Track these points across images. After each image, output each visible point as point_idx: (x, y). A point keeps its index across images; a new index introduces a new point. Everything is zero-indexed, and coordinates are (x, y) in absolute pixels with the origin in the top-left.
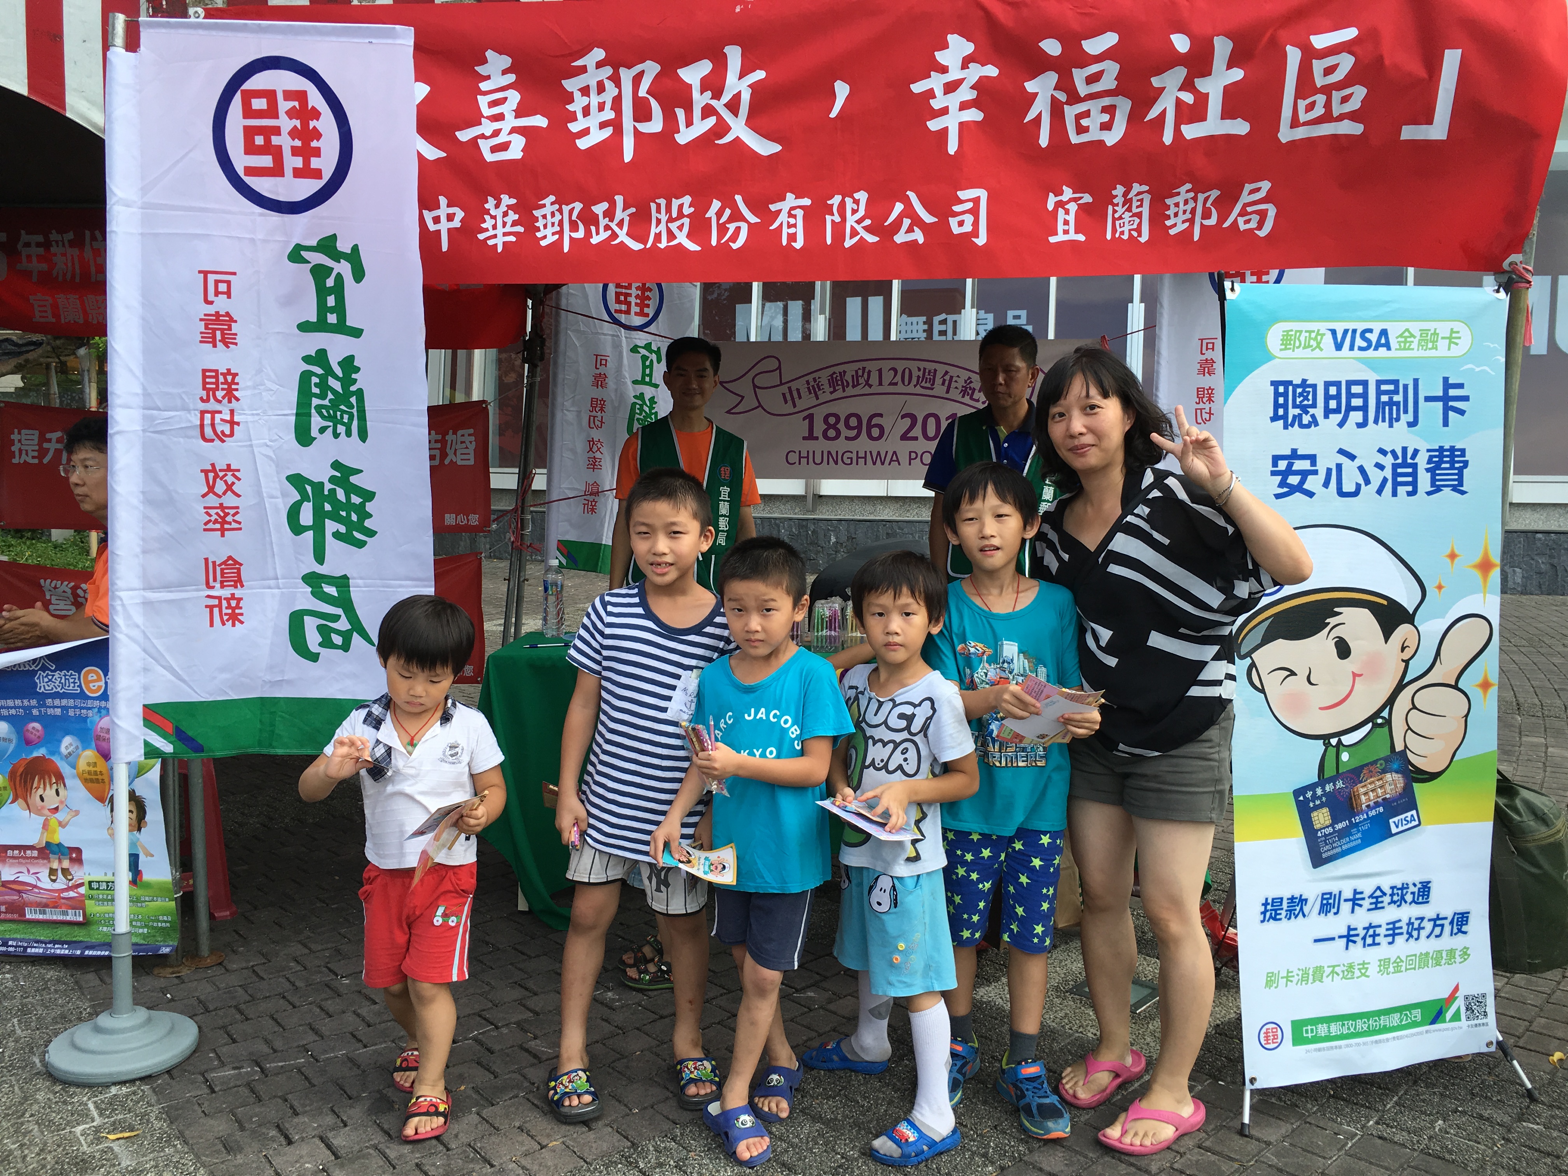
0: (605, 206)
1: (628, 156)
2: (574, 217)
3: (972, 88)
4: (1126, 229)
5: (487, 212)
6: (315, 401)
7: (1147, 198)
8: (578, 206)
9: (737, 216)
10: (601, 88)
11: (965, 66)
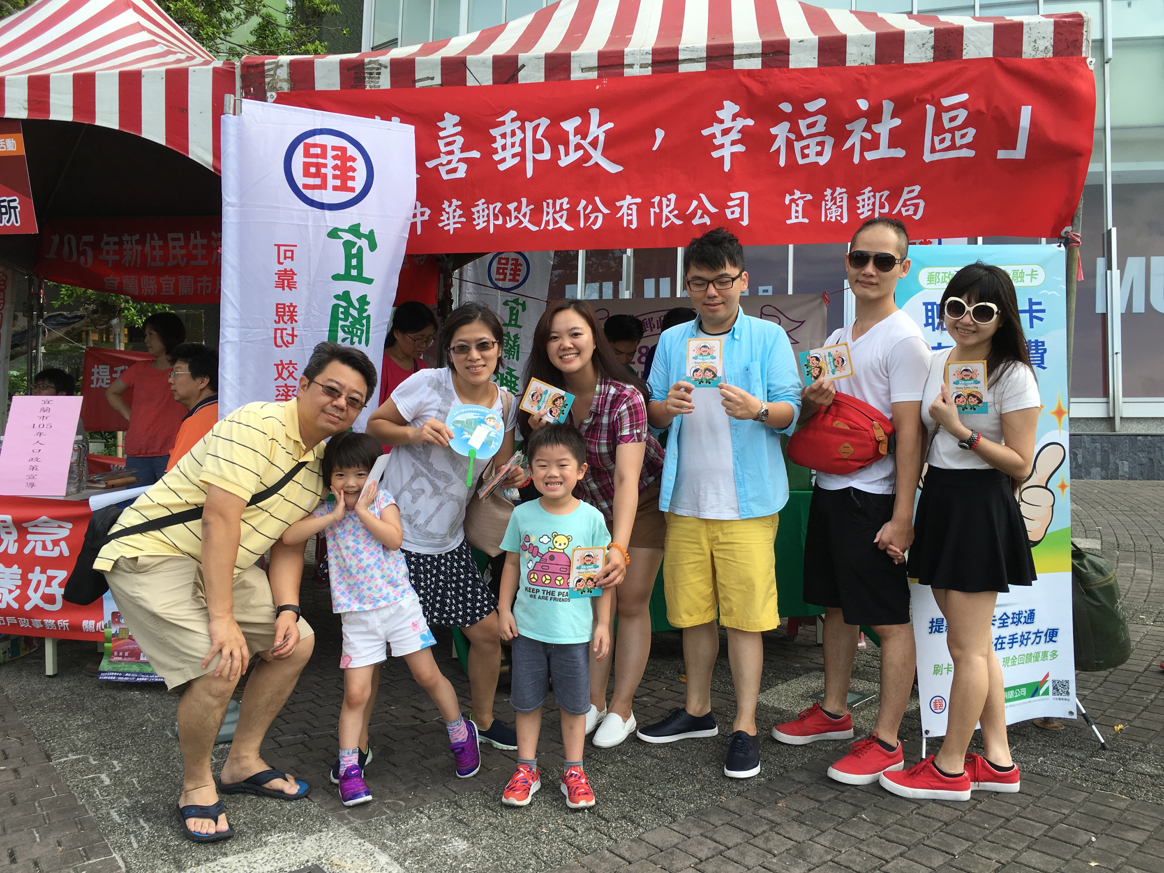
0: (515, 204)
1: (529, 174)
2: (496, 212)
3: (739, 132)
4: (833, 215)
5: (444, 210)
6: (341, 323)
7: (845, 196)
8: (499, 205)
9: (596, 209)
10: (513, 133)
11: (734, 119)
